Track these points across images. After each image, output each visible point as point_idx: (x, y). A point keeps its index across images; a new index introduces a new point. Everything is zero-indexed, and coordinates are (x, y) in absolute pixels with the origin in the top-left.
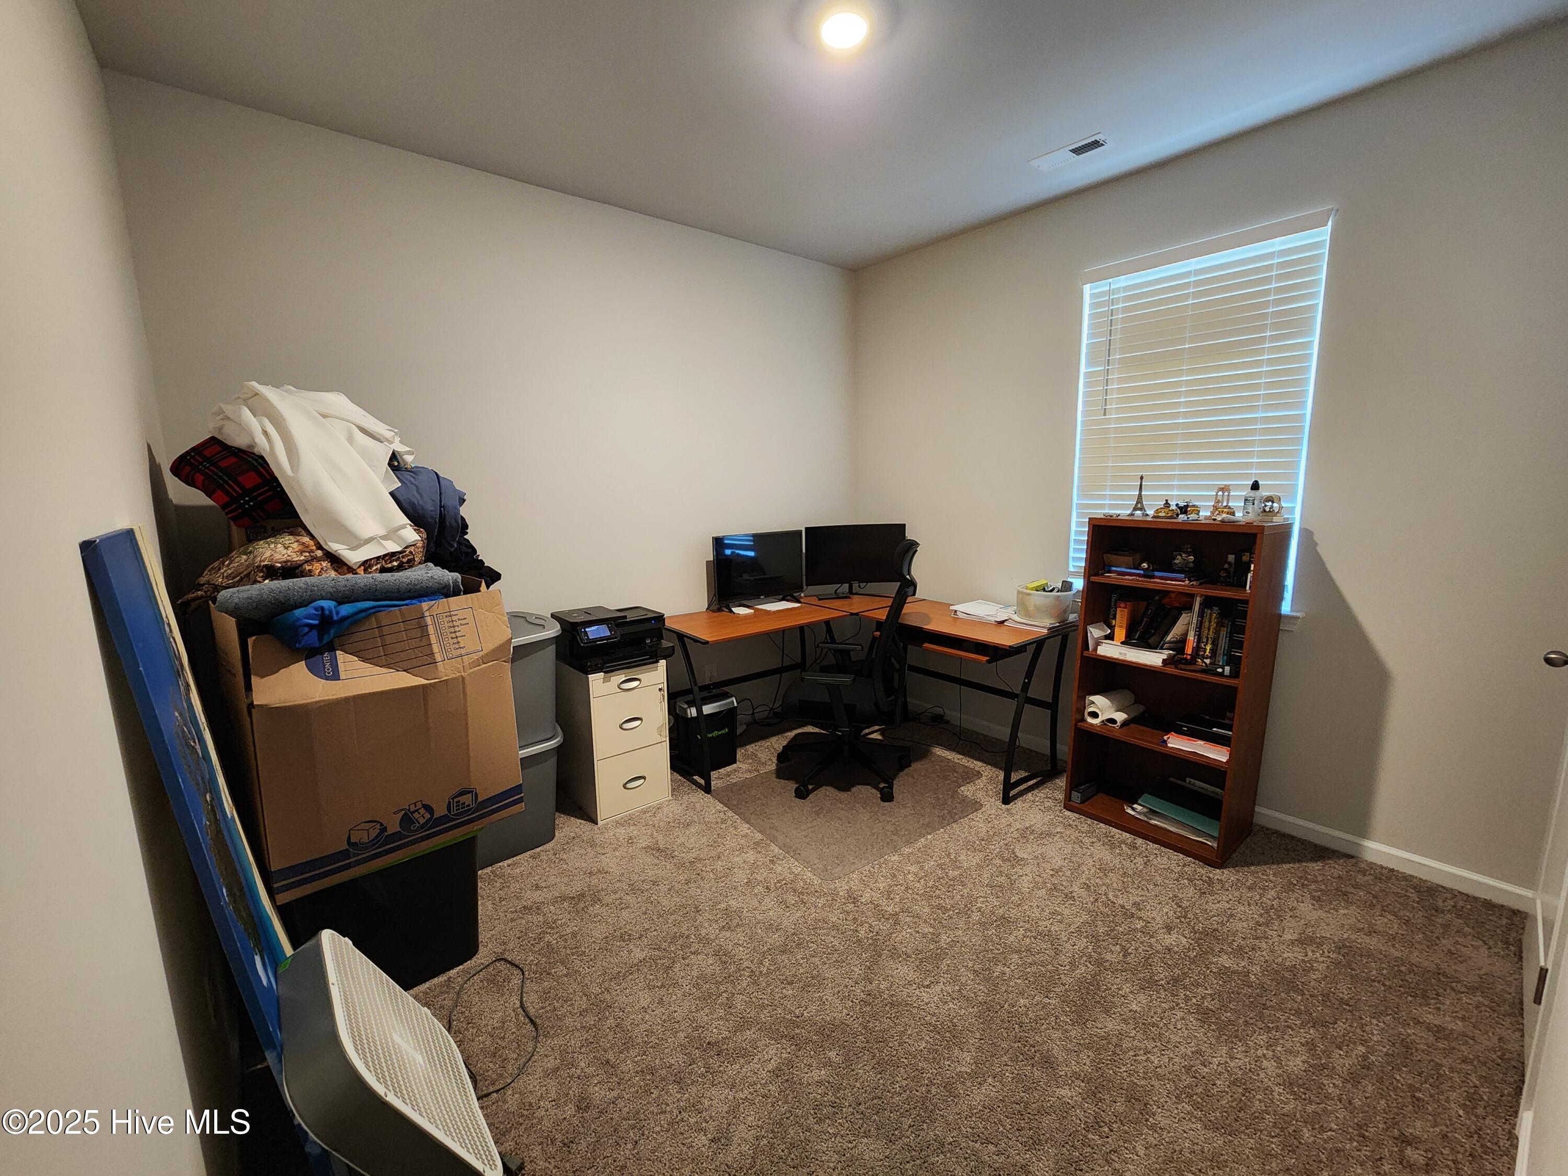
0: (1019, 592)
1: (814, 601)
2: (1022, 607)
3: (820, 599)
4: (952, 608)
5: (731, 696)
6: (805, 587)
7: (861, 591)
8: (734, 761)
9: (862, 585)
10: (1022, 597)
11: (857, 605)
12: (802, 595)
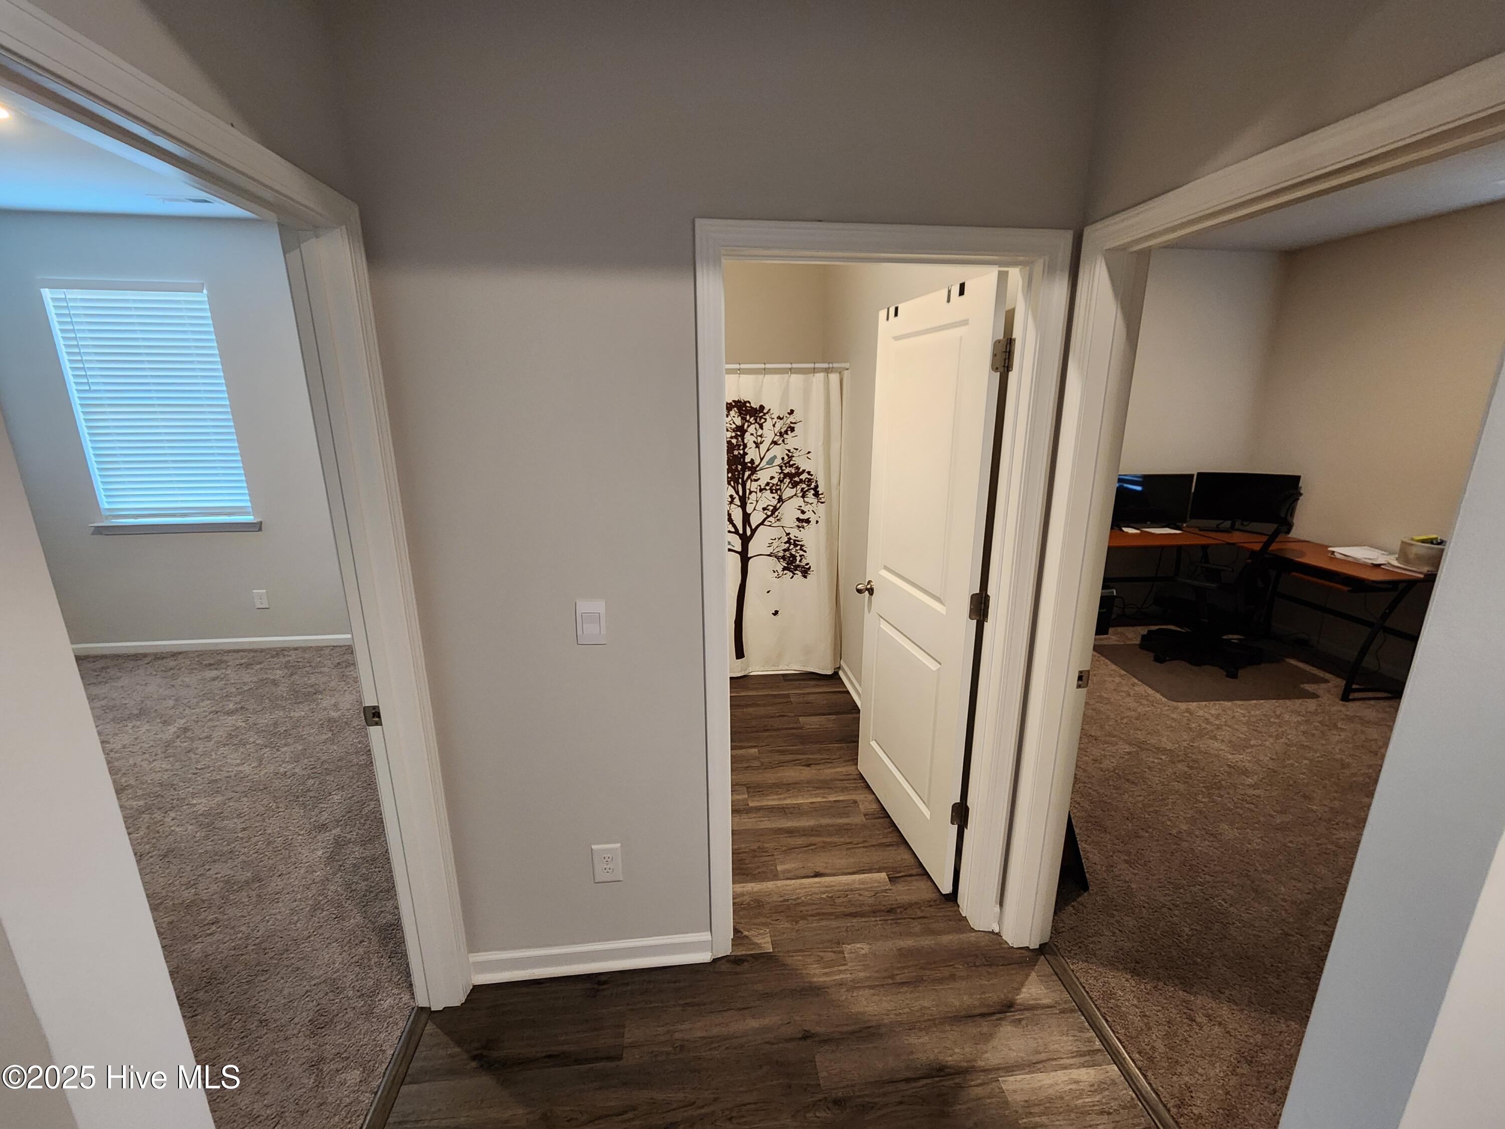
0: (1403, 542)
1: (1197, 531)
2: (1403, 555)
3: (1201, 530)
4: (1330, 549)
5: (1113, 588)
6: (1188, 519)
7: (1242, 528)
8: (1107, 633)
9: (1245, 523)
10: (1405, 547)
11: (1236, 537)
12: (1185, 525)
